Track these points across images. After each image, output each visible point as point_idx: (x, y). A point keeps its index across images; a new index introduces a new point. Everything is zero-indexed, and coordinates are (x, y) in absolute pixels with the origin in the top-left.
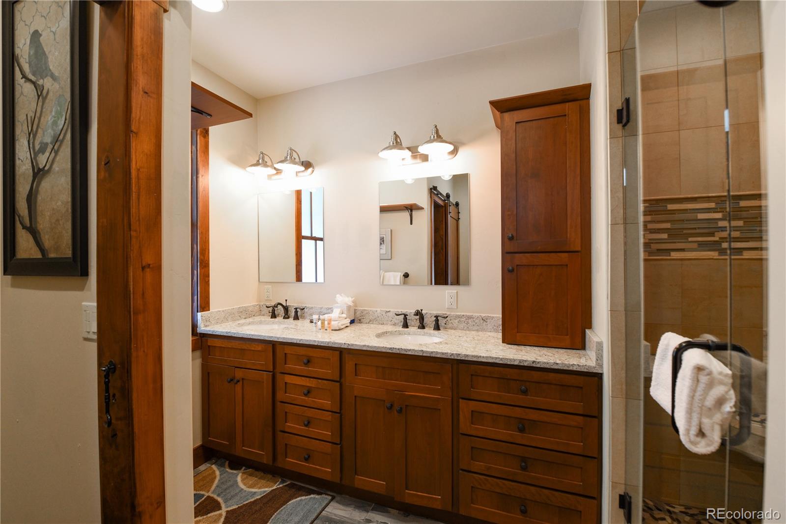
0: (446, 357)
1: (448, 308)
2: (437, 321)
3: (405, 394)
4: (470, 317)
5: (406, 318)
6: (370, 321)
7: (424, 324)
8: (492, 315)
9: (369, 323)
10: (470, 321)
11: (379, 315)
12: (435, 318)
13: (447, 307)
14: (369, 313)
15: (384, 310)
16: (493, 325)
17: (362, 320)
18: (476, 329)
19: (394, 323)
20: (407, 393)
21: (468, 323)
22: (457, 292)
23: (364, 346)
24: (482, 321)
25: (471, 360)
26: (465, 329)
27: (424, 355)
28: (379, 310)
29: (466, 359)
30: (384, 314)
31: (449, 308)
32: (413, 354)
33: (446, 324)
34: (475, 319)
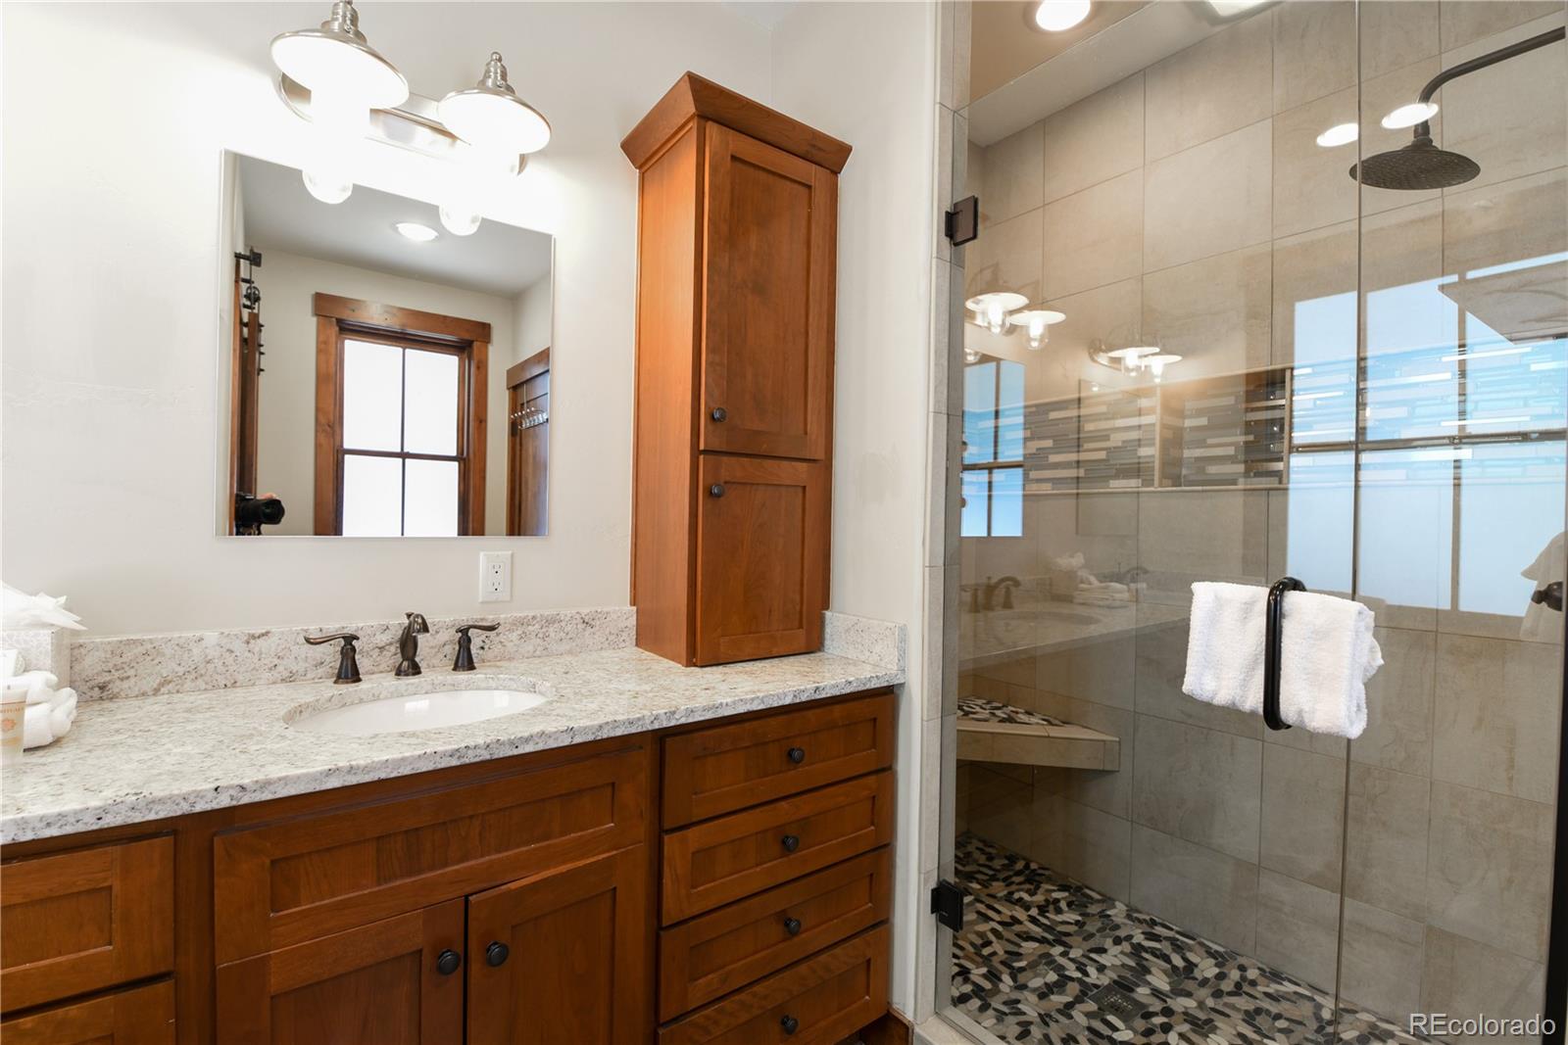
0: (639, 730)
1: (482, 603)
2: (465, 641)
3: (510, 891)
4: (550, 621)
5: (354, 649)
6: (166, 682)
7: (417, 659)
8: (605, 610)
9: (156, 691)
10: (551, 629)
11: (212, 653)
12: (460, 634)
13: (480, 600)
14: (160, 654)
15: (236, 631)
16: (607, 632)
17: (115, 687)
18: (568, 647)
19: (286, 674)
20: (512, 886)
21: (546, 636)
22: (512, 555)
23: (330, 772)
24: (581, 626)
25: (702, 718)
26: (538, 653)
27: (578, 740)
28: (211, 637)
29: (690, 720)
30: (238, 646)
31: (487, 602)
32: (540, 747)
33: (482, 648)
34: (563, 624)
